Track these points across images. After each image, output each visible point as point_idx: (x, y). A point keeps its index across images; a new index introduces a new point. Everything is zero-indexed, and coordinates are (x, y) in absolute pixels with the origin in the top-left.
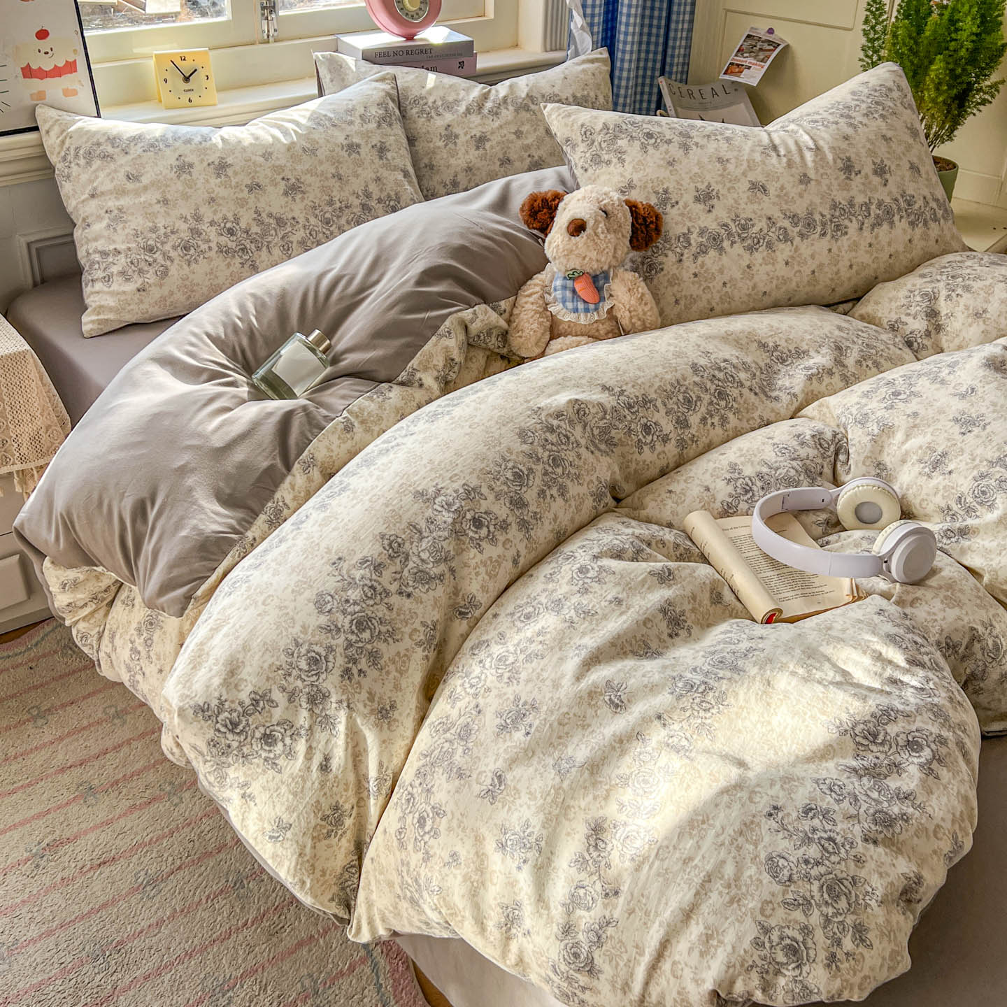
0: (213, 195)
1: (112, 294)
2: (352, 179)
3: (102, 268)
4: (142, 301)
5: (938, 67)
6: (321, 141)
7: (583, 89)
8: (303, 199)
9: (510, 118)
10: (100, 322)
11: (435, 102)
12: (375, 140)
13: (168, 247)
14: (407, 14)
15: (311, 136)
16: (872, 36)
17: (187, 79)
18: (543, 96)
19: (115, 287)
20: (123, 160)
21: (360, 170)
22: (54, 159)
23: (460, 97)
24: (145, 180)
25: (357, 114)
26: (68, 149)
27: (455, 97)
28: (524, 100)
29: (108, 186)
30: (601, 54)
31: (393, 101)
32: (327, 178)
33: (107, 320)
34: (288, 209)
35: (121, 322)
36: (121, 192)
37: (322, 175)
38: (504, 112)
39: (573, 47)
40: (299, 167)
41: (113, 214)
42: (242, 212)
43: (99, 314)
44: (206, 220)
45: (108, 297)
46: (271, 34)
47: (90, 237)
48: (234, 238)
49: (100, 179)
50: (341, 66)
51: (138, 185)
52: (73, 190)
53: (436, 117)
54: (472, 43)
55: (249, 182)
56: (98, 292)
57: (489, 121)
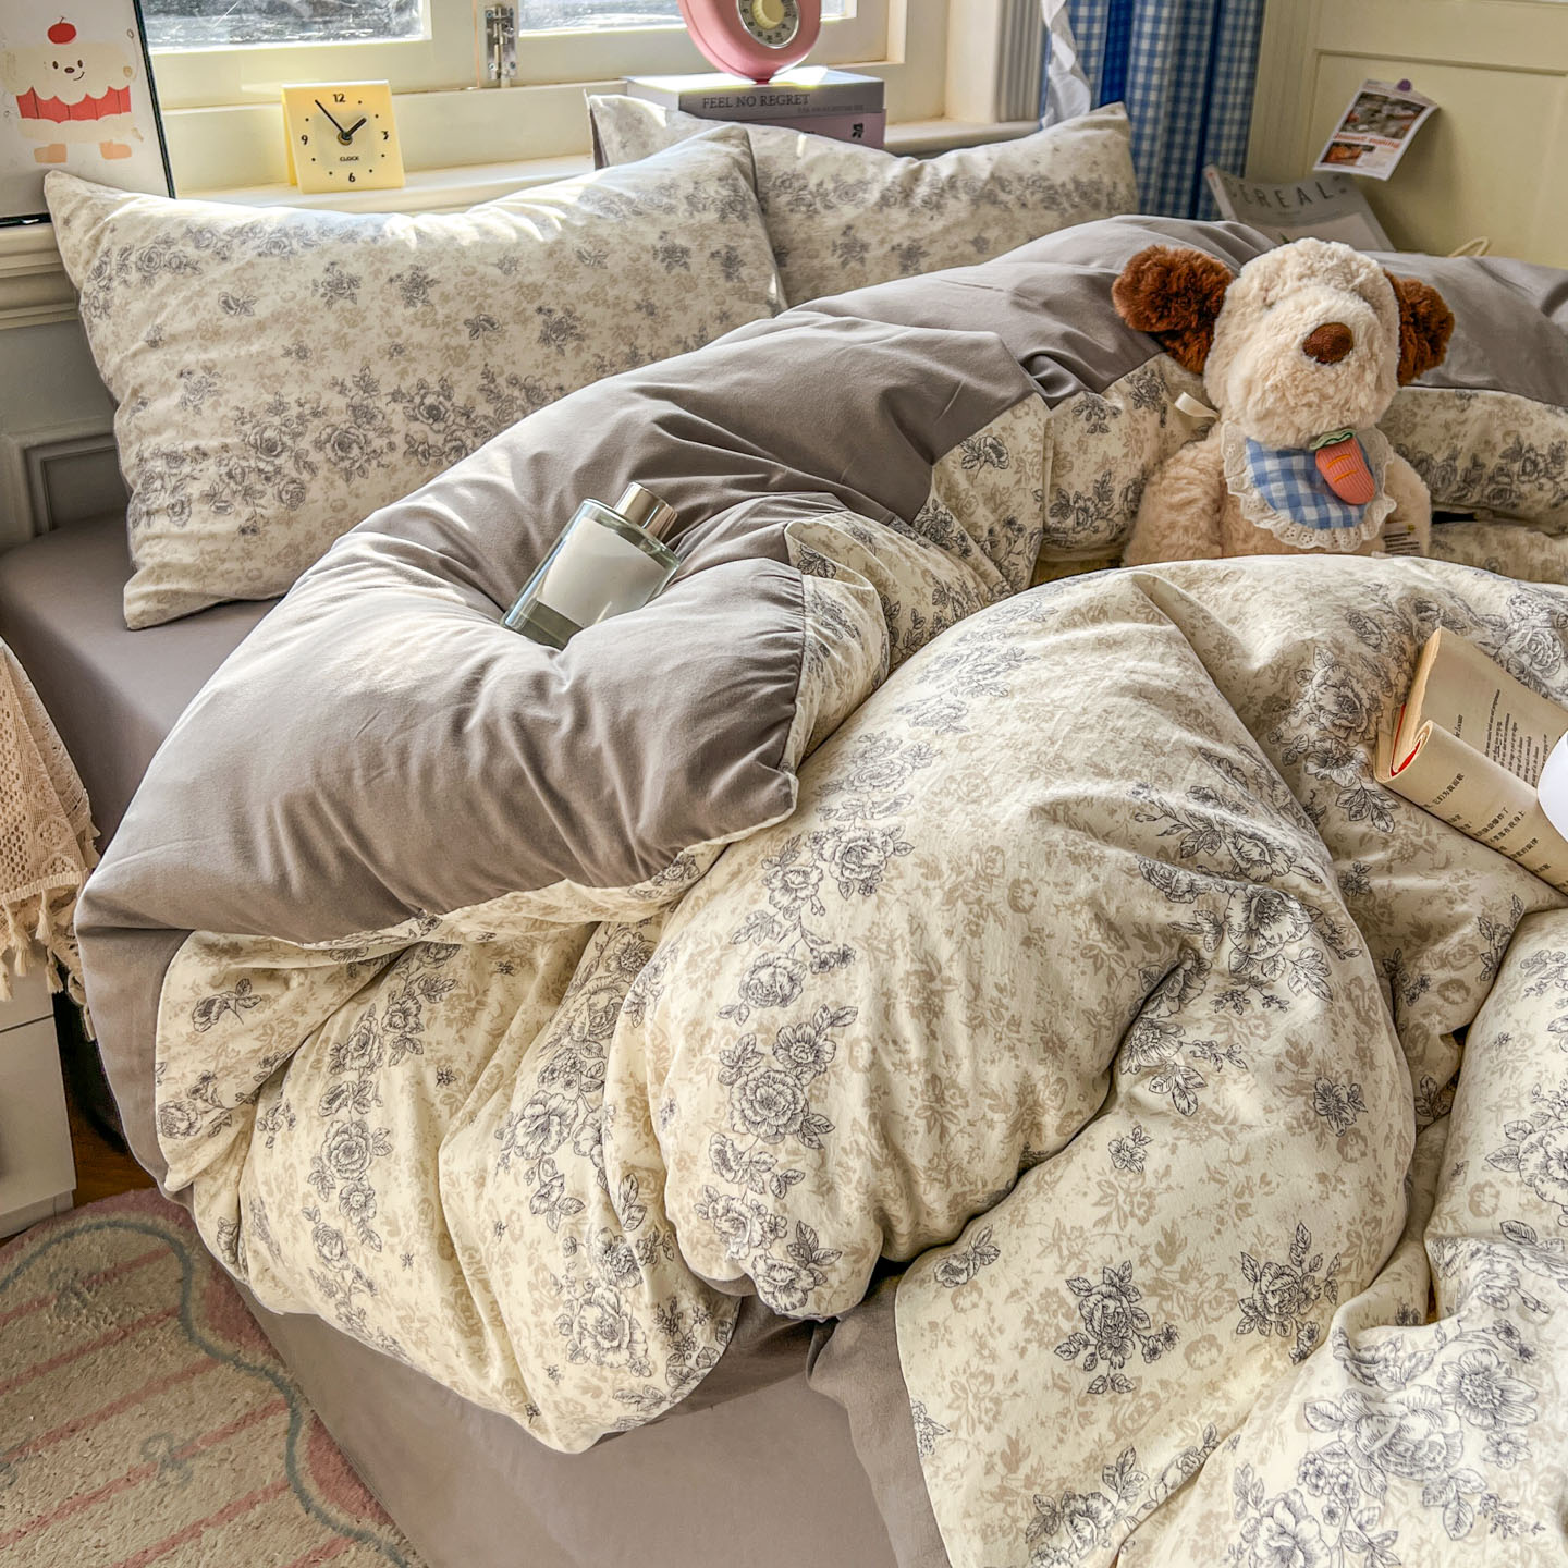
0: (399, 341)
1: (187, 538)
2: (675, 314)
3: (169, 486)
4: (249, 555)
6: (614, 241)
7: (1091, 170)
8: (578, 350)
9: (963, 215)
10: (160, 596)
11: (820, 184)
12: (718, 242)
13: (305, 443)
14: (761, 33)
15: (593, 232)
17: (346, 137)
18: (1020, 179)
19: (194, 525)
20: (217, 271)
21: (689, 298)
22: (77, 274)
23: (868, 176)
24: (262, 310)
25: (681, 193)
26: (107, 253)
27: (859, 176)
28: (987, 183)
29: (185, 322)
30: (1113, 113)
31: (746, 177)
32: (625, 310)
33: (176, 594)
34: (549, 369)
35: (204, 596)
36: (212, 335)
37: (616, 305)
38: (951, 203)
39: (1050, 110)
40: (571, 288)
41: (195, 378)
42: (456, 374)
43: (159, 579)
44: (385, 389)
45: (178, 545)
46: (504, 71)
47: (145, 426)
48: (441, 426)
49: (168, 310)
50: (640, 121)
51: (246, 319)
52: (116, 334)
53: (822, 211)
54: (881, 85)
55: (471, 315)
56: (159, 537)
57: (925, 220)
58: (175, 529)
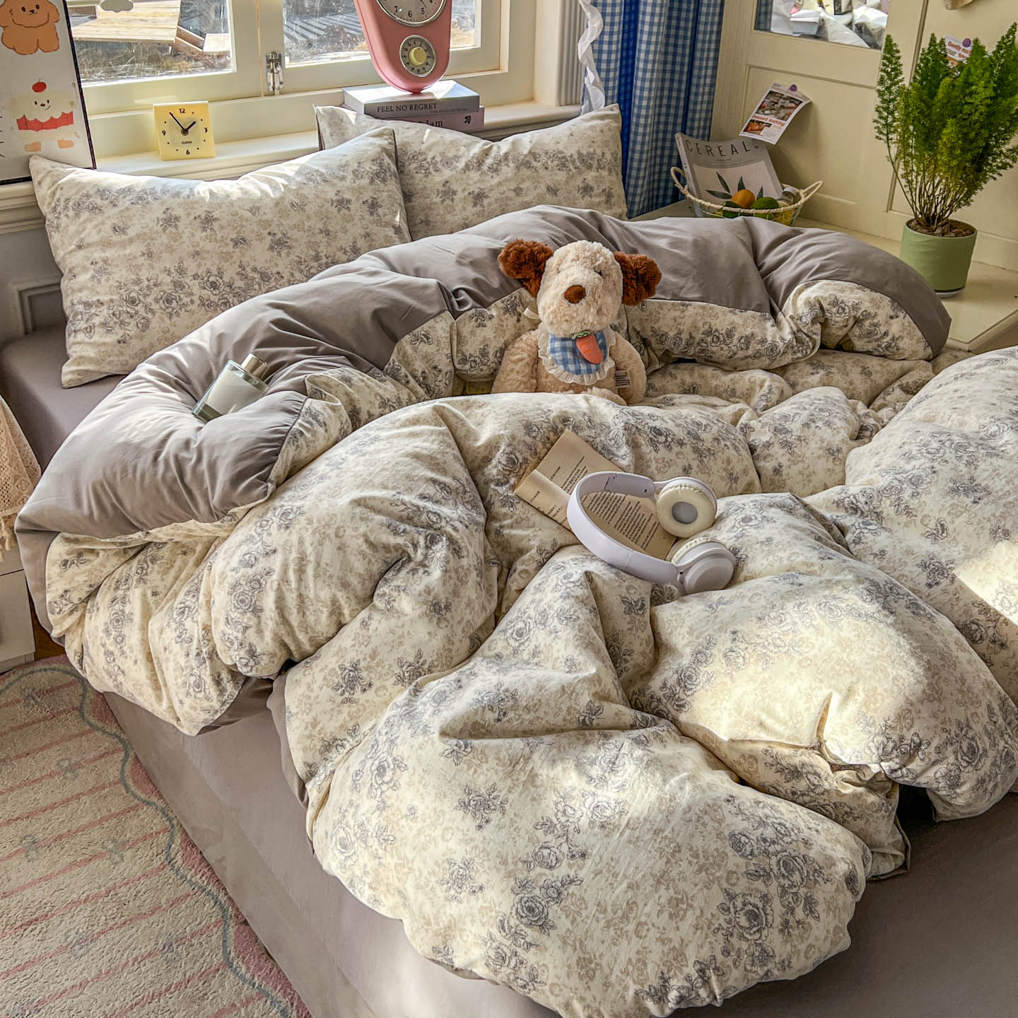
0: (198, 249)
1: (92, 344)
2: (340, 235)
3: (85, 318)
4: (122, 354)
5: (949, 132)
6: (310, 197)
7: (590, 146)
8: (288, 254)
9: (510, 175)
10: (79, 372)
11: (433, 158)
12: (367, 196)
13: (150, 300)
14: (413, 69)
15: (300, 192)
16: (886, 97)
17: (185, 131)
18: (547, 153)
19: (96, 338)
20: (111, 212)
21: (349, 226)
22: (45, 209)
23: (460, 153)
24: (131, 232)
25: (350, 170)
26: (58, 201)
27: (455, 153)
28: (526, 156)
29: (94, 237)
30: (612, 110)
31: (390, 156)
32: (313, 233)
33: (87, 371)
34: (273, 263)
35: (101, 373)
36: (106, 244)
37: (309, 231)
38: (504, 168)
39: (586, 102)
40: (286, 222)
41: (98, 265)
42: (226, 265)
43: (79, 364)
44: (190, 273)
45: (88, 348)
46: (276, 86)
47: (76, 287)
48: (217, 292)
49: (87, 231)
50: (342, 121)
51: (123, 237)
52: (62, 241)
53: (434, 173)
54: (477, 98)
55: (234, 236)
56: (79, 343)
57: (488, 178)
58: (87, 340)
